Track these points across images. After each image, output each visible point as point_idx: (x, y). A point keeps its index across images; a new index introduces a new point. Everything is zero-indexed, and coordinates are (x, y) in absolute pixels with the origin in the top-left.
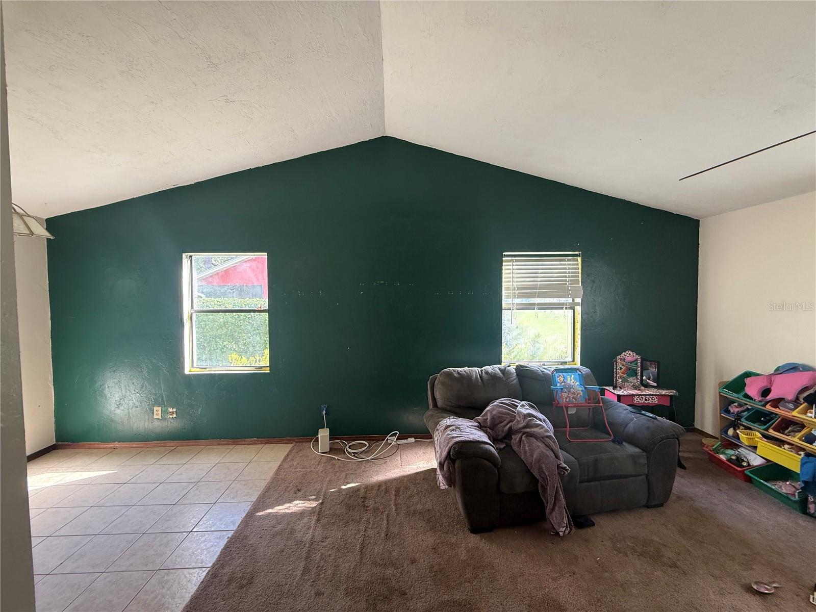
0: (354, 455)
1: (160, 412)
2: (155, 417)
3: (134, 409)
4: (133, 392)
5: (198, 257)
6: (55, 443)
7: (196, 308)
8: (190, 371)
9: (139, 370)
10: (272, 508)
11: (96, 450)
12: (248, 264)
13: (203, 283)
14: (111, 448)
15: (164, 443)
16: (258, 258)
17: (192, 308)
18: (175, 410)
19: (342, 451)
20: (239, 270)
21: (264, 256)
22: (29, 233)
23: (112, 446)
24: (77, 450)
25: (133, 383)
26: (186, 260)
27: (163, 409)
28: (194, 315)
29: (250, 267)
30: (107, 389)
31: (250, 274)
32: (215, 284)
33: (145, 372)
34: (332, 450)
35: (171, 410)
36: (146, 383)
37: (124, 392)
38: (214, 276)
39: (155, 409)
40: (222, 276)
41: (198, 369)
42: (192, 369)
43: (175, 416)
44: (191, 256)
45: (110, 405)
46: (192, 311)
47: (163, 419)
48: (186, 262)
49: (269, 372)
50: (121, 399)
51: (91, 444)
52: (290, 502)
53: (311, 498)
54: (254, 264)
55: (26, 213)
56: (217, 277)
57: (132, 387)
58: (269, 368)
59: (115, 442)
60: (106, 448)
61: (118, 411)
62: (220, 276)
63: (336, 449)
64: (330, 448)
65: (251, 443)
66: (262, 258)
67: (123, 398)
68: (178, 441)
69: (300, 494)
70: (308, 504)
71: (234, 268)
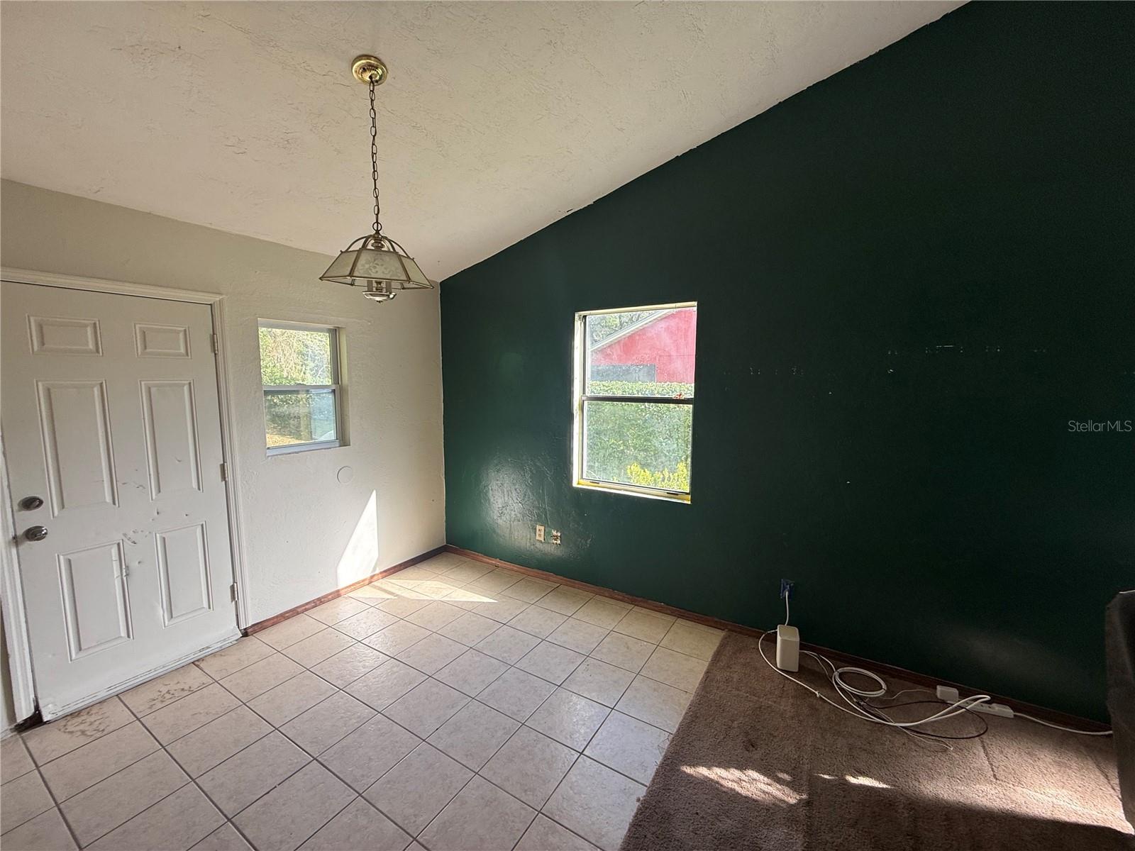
0: (858, 703)
1: (543, 533)
2: (538, 538)
3: (516, 523)
4: (516, 501)
5: (594, 316)
6: (445, 544)
7: (588, 394)
8: (578, 484)
9: (522, 473)
10: (709, 768)
11: (478, 563)
12: (663, 325)
13: (600, 356)
14: (492, 564)
15: (546, 575)
16: (681, 312)
17: (584, 393)
18: (559, 534)
19: (823, 681)
20: (650, 335)
21: (691, 307)
22: (406, 279)
23: (494, 562)
24: (463, 558)
25: (516, 490)
26: (579, 322)
27: (547, 530)
28: (586, 403)
29: (667, 329)
30: (490, 491)
31: (666, 339)
32: (615, 356)
33: (528, 476)
34: (803, 671)
35: (554, 533)
36: (528, 491)
37: (506, 499)
38: (613, 346)
39: (538, 527)
40: (625, 345)
41: (588, 482)
42: (581, 481)
43: (559, 542)
44: (585, 317)
45: (493, 512)
46: (584, 398)
47: (546, 541)
48: (578, 325)
49: (689, 503)
50: (503, 507)
51: (474, 554)
52: (741, 767)
53: (781, 775)
54: (673, 323)
55: (406, 254)
56: (617, 347)
57: (514, 494)
58: (690, 497)
59: (496, 558)
60: (488, 563)
61: (500, 522)
62: (622, 345)
63: (813, 673)
64: (800, 666)
65: (656, 609)
66: (685, 312)
67: (505, 506)
68: (562, 577)
69: (757, 755)
70: (778, 789)
71: (643, 331)
